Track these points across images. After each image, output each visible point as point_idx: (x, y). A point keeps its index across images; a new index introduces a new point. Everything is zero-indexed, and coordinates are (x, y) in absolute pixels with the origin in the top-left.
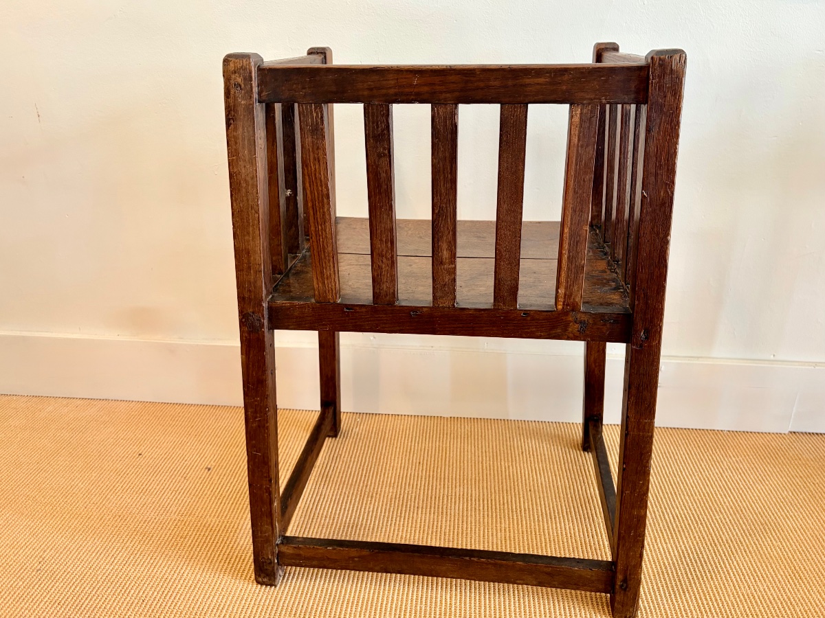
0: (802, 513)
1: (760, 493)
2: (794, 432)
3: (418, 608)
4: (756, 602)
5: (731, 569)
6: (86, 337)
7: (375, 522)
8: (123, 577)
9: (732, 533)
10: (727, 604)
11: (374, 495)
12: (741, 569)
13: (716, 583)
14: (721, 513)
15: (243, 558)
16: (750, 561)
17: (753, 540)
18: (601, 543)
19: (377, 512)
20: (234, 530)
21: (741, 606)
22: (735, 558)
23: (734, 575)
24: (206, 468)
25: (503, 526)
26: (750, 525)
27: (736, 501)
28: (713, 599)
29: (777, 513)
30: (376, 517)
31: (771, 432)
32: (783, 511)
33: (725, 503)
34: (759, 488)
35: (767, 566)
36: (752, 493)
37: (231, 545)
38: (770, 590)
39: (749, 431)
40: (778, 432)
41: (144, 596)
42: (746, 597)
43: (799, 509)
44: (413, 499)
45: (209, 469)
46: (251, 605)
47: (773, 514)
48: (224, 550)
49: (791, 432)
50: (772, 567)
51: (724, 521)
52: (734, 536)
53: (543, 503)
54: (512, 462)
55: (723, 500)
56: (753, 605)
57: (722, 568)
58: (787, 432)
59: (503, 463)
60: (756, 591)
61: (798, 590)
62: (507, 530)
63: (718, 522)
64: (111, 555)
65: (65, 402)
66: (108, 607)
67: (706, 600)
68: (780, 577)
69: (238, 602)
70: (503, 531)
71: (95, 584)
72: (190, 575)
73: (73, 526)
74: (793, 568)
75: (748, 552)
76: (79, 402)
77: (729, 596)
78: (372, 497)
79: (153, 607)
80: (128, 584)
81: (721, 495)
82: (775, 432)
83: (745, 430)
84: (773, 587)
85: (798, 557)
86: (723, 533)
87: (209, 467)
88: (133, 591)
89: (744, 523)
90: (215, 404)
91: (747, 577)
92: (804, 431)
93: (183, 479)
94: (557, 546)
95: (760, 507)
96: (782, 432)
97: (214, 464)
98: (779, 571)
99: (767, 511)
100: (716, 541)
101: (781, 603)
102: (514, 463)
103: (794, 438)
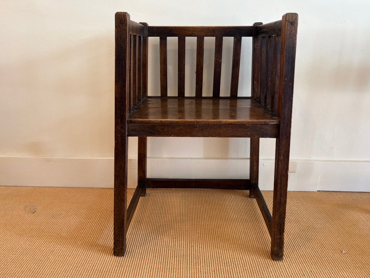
0: (324, 222)
1: (306, 214)
2: (319, 191)
3: (159, 267)
4: (306, 257)
5: (295, 244)
6: (7, 156)
8: (20, 260)
10: (294, 258)
11: (141, 221)
12: (299, 244)
14: (291, 223)
16: (303, 241)
17: (304, 233)
18: (240, 237)
21: (300, 259)
23: (297, 247)
25: (198, 231)
26: (302, 227)
29: (313, 222)
32: (316, 221)
33: (292, 219)
34: (306, 212)
35: (310, 243)
36: (303, 215)
38: (312, 253)
41: (30, 267)
43: (322, 220)
44: (158, 222)
46: (81, 270)
47: (312, 223)
50: (312, 243)
51: (291, 226)
52: (296, 232)
55: (291, 218)
56: (305, 259)
57: (291, 244)
58: (316, 191)
61: (324, 252)
62: (200, 233)
63: (289, 226)
64: (15, 251)
66: (12, 273)
68: (316, 247)
69: (75, 269)
70: (198, 234)
71: (6, 263)
72: (52, 258)
74: (321, 243)
75: (302, 237)
76: (3, 187)
77: (294, 255)
79: (34, 272)
80: (22, 263)
81: (290, 216)
82: (311, 191)
83: (300, 191)
84: (313, 251)
85: (323, 239)
86: (291, 231)
88: (25, 266)
89: (300, 226)
92: (323, 190)
93: (51, 218)
94: (221, 239)
95: (306, 220)
96: (314, 191)
98: (315, 245)
99: (309, 221)
101: (317, 257)
102: (203, 206)
103: (319, 193)
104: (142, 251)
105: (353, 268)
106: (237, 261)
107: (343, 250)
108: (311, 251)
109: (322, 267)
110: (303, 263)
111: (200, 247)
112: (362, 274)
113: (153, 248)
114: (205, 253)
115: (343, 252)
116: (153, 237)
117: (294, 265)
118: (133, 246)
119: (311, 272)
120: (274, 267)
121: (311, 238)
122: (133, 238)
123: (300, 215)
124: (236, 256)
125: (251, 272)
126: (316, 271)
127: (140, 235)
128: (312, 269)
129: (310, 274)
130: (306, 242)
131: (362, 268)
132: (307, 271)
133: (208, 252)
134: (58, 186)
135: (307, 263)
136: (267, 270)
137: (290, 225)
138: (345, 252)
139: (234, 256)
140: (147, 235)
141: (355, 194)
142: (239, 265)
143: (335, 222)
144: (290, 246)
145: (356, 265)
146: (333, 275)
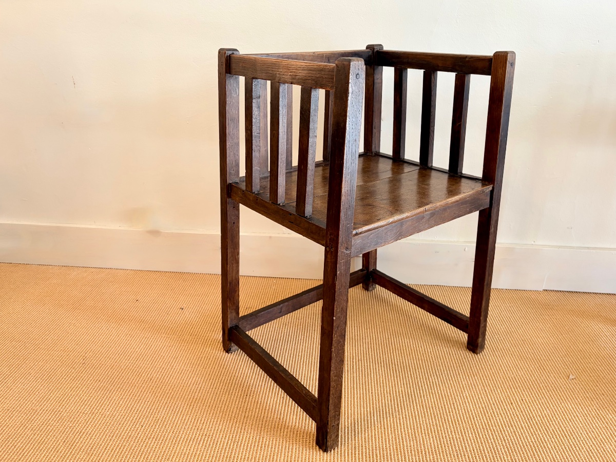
0: (548, 336)
1: (523, 324)
2: (546, 290)
4: (517, 382)
5: (503, 364)
6: (100, 227)
7: (288, 338)
9: (505, 345)
10: (499, 382)
12: (509, 364)
13: (493, 371)
14: (499, 334)
15: (209, 357)
16: (514, 360)
17: (517, 349)
18: (426, 350)
19: (289, 333)
20: (201, 343)
21: (507, 383)
22: (505, 358)
23: (504, 367)
24: (181, 308)
25: (367, 341)
26: (515, 341)
27: (508, 328)
28: (491, 379)
29: (532, 335)
30: (289, 336)
31: (532, 290)
32: (536, 333)
33: (501, 329)
34: (522, 321)
35: (524, 363)
36: (518, 324)
37: (201, 351)
38: (525, 376)
39: (519, 289)
40: (536, 290)
41: (151, 377)
42: (511, 378)
43: (546, 333)
45: (182, 309)
47: (530, 336)
48: (197, 354)
49: (544, 290)
51: (500, 339)
52: (505, 347)
53: (391, 329)
54: (372, 305)
55: (500, 327)
56: (514, 383)
58: (541, 290)
59: (366, 306)
60: (517, 376)
61: (542, 376)
65: (84, 269)
67: (487, 379)
68: (531, 368)
73: (101, 340)
76: (93, 270)
77: (500, 378)
78: (286, 324)
82: (534, 290)
83: (516, 289)
84: (527, 374)
85: (543, 358)
87: (182, 307)
88: (144, 374)
89: (512, 340)
90: (182, 272)
91: (512, 368)
92: (552, 289)
93: (166, 315)
94: (400, 352)
95: (522, 331)
96: (539, 290)
97: (186, 306)
100: (495, 349)
101: (532, 382)
103: (546, 293)
104: (292, 364)
105: (581, 398)
106: (421, 382)
107: (571, 375)
108: (524, 373)
109: (538, 394)
110: (511, 388)
111: (370, 362)
112: (593, 406)
113: (306, 360)
114: (377, 370)
115: (571, 377)
116: (305, 346)
117: (499, 390)
118: (280, 356)
119: (522, 400)
120: (471, 392)
121: (526, 356)
122: (279, 345)
123: (514, 325)
124: (420, 376)
125: (439, 396)
126: (529, 400)
127: (288, 342)
128: (524, 397)
129: (519, 403)
130: (519, 362)
131: (594, 399)
132: (516, 399)
133: (381, 369)
134: (168, 271)
135: (517, 388)
136: (461, 395)
137: (498, 337)
138: (574, 377)
139: (417, 375)
140: (298, 342)
141: (600, 296)
142: (423, 387)
143: (564, 335)
144: (495, 366)
145: (586, 395)
146: (551, 406)
